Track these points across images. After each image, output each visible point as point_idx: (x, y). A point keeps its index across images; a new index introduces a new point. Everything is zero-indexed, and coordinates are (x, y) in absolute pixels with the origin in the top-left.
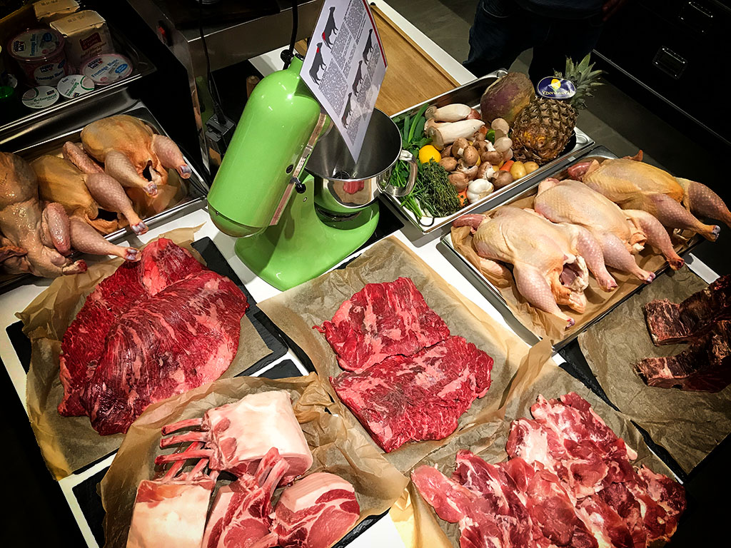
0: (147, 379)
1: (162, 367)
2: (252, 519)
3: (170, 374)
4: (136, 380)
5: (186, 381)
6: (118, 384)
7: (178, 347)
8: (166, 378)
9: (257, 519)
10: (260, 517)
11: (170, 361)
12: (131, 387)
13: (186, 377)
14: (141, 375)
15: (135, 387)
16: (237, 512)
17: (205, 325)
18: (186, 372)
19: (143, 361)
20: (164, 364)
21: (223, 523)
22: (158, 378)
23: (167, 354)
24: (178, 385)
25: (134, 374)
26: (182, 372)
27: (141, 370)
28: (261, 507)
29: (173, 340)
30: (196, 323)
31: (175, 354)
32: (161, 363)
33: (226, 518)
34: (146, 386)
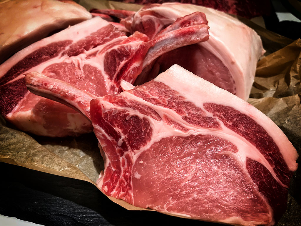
2: (100, 72)
9: (106, 77)
10: (111, 78)
16: (92, 51)
21: (67, 48)
28: (123, 63)
33: (76, 45)
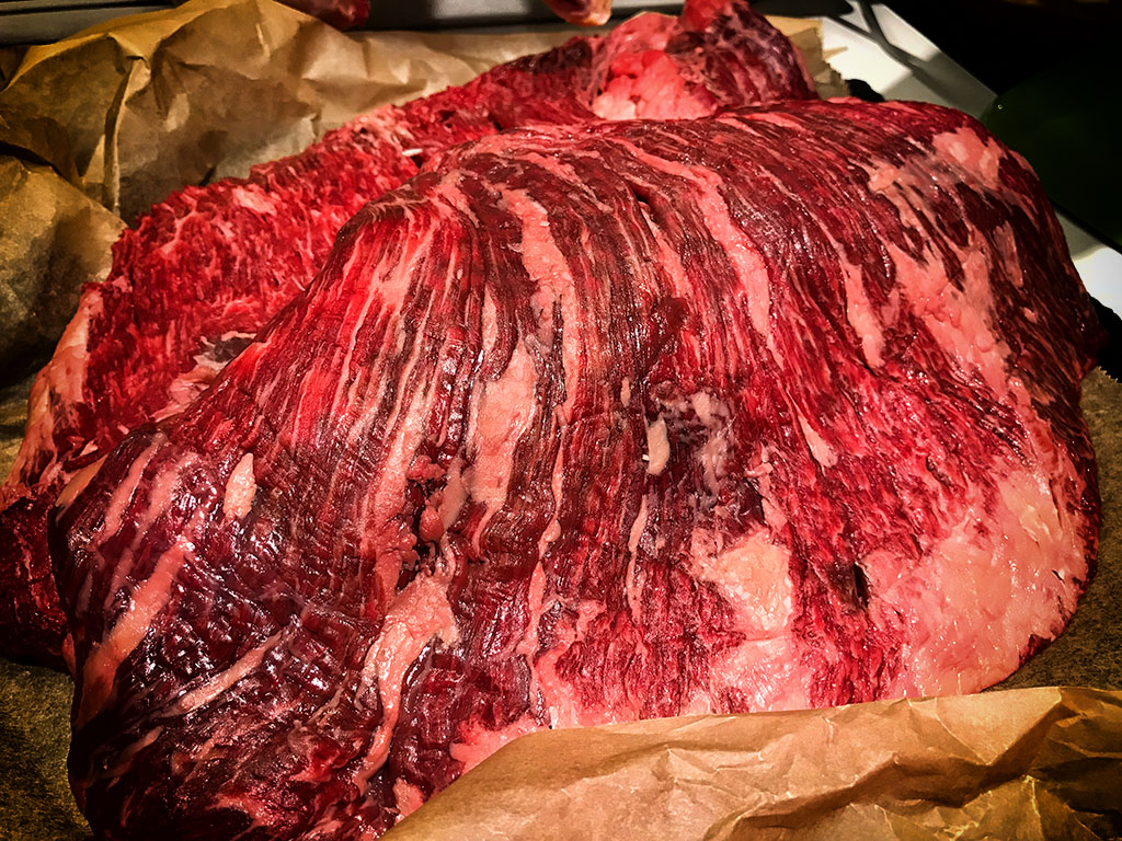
0: (541, 526)
1: (659, 482)
3: (698, 549)
4: (473, 510)
5: (800, 628)
6: (343, 498)
7: (775, 396)
8: (667, 568)
11: (713, 457)
12: (426, 549)
13: (803, 601)
14: (517, 485)
15: (449, 561)
17: (932, 324)
18: (800, 569)
19: (546, 392)
20: (670, 463)
22: (619, 548)
23: (703, 405)
24: (737, 639)
25: (468, 464)
26: (776, 558)
27: (523, 451)
29: (755, 340)
30: (894, 295)
31: (751, 431)
32: (657, 456)
34: (524, 574)
